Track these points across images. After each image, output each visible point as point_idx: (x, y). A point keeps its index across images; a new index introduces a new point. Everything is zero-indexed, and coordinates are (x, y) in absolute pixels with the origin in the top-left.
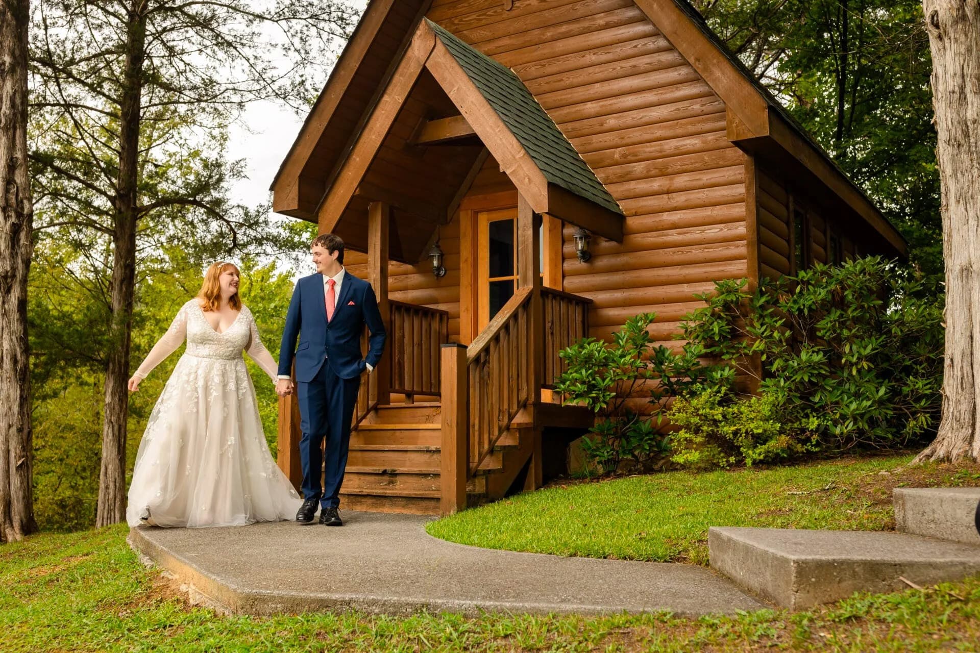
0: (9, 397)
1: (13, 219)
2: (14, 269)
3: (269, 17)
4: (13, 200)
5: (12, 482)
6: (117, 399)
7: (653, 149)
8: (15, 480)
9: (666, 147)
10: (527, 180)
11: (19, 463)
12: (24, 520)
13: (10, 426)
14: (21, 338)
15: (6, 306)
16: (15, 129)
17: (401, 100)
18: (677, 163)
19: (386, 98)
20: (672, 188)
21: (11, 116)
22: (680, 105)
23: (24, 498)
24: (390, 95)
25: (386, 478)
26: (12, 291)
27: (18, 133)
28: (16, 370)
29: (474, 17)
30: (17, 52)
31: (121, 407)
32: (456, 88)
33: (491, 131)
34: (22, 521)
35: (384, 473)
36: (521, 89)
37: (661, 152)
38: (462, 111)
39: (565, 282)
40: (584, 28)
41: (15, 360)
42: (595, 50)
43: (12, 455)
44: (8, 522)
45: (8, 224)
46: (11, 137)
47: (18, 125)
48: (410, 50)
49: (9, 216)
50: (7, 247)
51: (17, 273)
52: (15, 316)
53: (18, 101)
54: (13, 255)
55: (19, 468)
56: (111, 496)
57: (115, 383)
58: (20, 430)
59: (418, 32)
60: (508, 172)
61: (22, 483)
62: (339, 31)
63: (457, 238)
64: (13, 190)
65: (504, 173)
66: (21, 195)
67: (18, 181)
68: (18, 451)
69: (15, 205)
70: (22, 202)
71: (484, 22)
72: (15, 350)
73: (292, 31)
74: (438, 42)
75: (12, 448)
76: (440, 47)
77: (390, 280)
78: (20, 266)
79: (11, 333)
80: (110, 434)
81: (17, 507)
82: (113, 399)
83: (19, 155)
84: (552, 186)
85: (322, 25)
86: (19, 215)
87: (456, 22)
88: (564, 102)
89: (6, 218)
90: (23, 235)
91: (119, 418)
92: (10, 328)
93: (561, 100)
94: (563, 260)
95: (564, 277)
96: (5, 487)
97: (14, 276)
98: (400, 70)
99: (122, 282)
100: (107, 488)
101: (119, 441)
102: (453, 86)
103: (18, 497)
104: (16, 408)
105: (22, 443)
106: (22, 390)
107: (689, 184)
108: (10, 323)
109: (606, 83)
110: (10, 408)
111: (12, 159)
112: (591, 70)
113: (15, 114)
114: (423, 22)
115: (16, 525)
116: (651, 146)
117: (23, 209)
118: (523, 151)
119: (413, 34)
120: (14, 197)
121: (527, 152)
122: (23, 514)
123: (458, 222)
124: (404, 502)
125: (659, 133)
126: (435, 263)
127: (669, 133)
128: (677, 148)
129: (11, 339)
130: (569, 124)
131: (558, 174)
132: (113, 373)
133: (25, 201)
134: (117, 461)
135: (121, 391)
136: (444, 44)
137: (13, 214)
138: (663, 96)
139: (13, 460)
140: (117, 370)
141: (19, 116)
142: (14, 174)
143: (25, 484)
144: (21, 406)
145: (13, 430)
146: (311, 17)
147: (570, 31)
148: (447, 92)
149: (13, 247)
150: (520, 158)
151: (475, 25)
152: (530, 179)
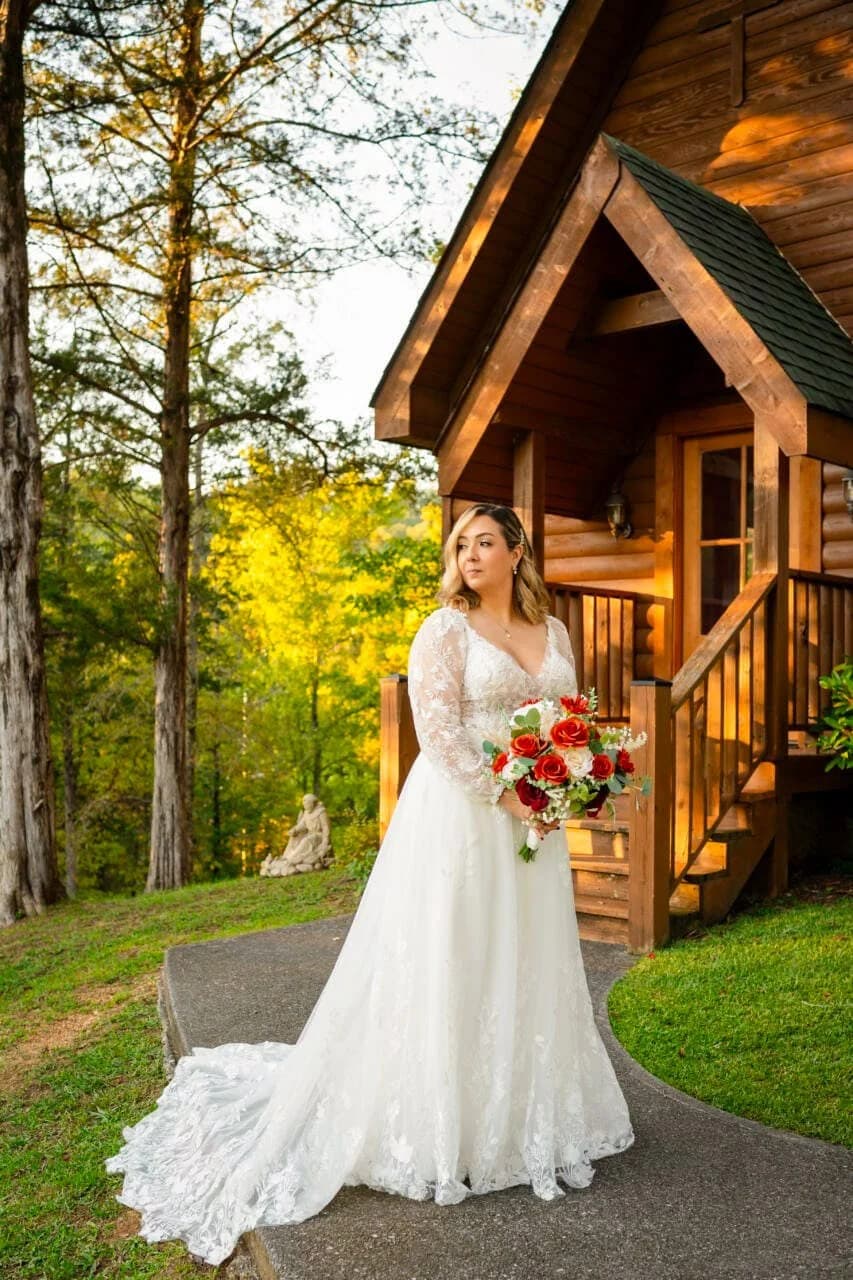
0: (20, 716)
1: (15, 466)
2: (18, 536)
3: (367, 137)
4: (14, 439)
5: (28, 832)
6: (171, 697)
8: (33, 830)
10: (769, 399)
11: (37, 806)
12: (46, 883)
13: (22, 756)
14: (32, 634)
15: (11, 590)
16: (12, 335)
17: (562, 271)
19: (540, 268)
21: (6, 316)
23: (44, 854)
24: (546, 264)
26: (18, 568)
27: (17, 339)
28: (27, 678)
29: (681, 121)
30: (11, 222)
31: (177, 708)
32: (653, 249)
34: (43, 885)
36: (758, 239)
38: (664, 287)
39: (825, 551)
41: (25, 665)
43: (28, 795)
44: (25, 887)
45: (9, 472)
46: (8, 347)
47: (16, 329)
48: (579, 189)
49: (9, 462)
50: (8, 506)
51: (23, 543)
52: (23, 602)
53: (15, 293)
54: (17, 516)
55: (37, 812)
56: (168, 828)
57: (169, 675)
58: (36, 761)
59: (592, 159)
60: (739, 388)
61: (41, 833)
62: (469, 149)
63: (651, 476)
64: (14, 424)
65: (733, 390)
66: (24, 430)
67: (20, 411)
68: (34, 790)
69: (16, 445)
70: (26, 440)
72: (24, 650)
73: (401, 156)
74: (625, 171)
75: (26, 785)
76: (628, 181)
77: (548, 542)
78: (28, 532)
79: (19, 626)
80: (164, 746)
81: (37, 867)
82: (166, 696)
83: (19, 372)
84: (813, 409)
85: (443, 142)
86: (23, 459)
87: (652, 131)
88: (828, 256)
89: (6, 464)
90: (29, 486)
91: (174, 722)
92: (17, 620)
93: (824, 252)
94: (824, 514)
95: (823, 542)
96: (19, 840)
97: (19, 547)
98: (563, 223)
99: (173, 534)
100: (162, 818)
101: (176, 754)
102: (649, 245)
103: (37, 854)
104: (29, 731)
105: (40, 778)
106: (36, 706)
108: (16, 612)
110: (22, 731)
111: (10, 377)
113: (11, 314)
114: (600, 141)
115: (36, 891)
117: (27, 449)
118: (765, 352)
119: (582, 160)
120: (14, 434)
121: (771, 351)
122: (44, 876)
123: (653, 453)
126: (617, 517)
129: (20, 636)
130: (836, 293)
131: (824, 385)
132: (165, 661)
133: (30, 439)
134: (174, 783)
135: (176, 687)
136: (636, 176)
137: (14, 458)
139: (28, 803)
140: (170, 657)
141: (16, 316)
142: (13, 399)
143: (46, 834)
144: (36, 728)
145: (28, 761)
146: (428, 132)
148: (637, 254)
149: (16, 505)
150: (761, 363)
151: (681, 134)
152: (776, 399)
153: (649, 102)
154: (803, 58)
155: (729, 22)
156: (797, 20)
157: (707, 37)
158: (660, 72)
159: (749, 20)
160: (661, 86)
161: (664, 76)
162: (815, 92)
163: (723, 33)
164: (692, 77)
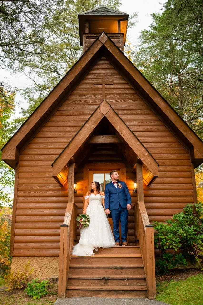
7: (159, 156)
9: (164, 157)
10: (150, 163)
17: (94, 126)
18: (168, 162)
20: (166, 170)
22: (168, 144)
24: (89, 124)
25: (104, 281)
32: (119, 126)
33: (134, 144)
35: (103, 278)
37: (162, 158)
38: (122, 135)
40: (133, 113)
42: (137, 121)
48: (98, 109)
59: (102, 104)
60: (142, 160)
65: (140, 160)
71: (94, 103)
76: (111, 111)
107: (172, 170)
109: (141, 132)
112: (136, 127)
116: (158, 156)
121: (149, 153)
124: (124, 292)
125: (161, 152)
127: (165, 152)
128: (167, 157)
138: (162, 140)
147: (128, 113)
148: (115, 127)
150: (146, 155)
151: (90, 103)
152: (151, 163)
153: (82, 95)
154: (119, 96)
155: (102, 85)
156: (116, 88)
157: (96, 86)
158: (85, 89)
159: (106, 85)
160: (84, 92)
161: (86, 91)
162: (121, 103)
163: (100, 86)
164: (93, 93)
